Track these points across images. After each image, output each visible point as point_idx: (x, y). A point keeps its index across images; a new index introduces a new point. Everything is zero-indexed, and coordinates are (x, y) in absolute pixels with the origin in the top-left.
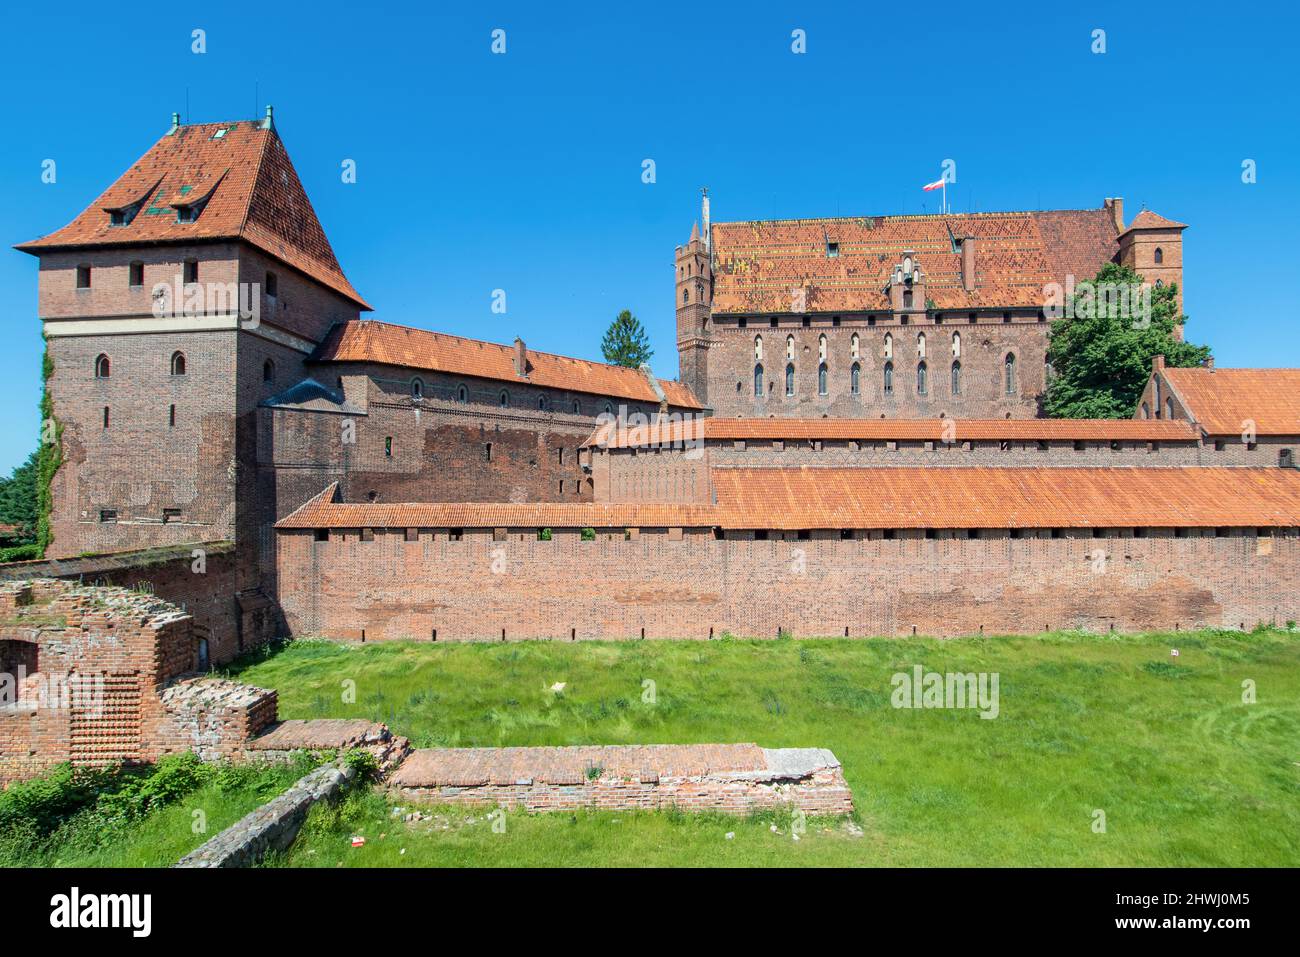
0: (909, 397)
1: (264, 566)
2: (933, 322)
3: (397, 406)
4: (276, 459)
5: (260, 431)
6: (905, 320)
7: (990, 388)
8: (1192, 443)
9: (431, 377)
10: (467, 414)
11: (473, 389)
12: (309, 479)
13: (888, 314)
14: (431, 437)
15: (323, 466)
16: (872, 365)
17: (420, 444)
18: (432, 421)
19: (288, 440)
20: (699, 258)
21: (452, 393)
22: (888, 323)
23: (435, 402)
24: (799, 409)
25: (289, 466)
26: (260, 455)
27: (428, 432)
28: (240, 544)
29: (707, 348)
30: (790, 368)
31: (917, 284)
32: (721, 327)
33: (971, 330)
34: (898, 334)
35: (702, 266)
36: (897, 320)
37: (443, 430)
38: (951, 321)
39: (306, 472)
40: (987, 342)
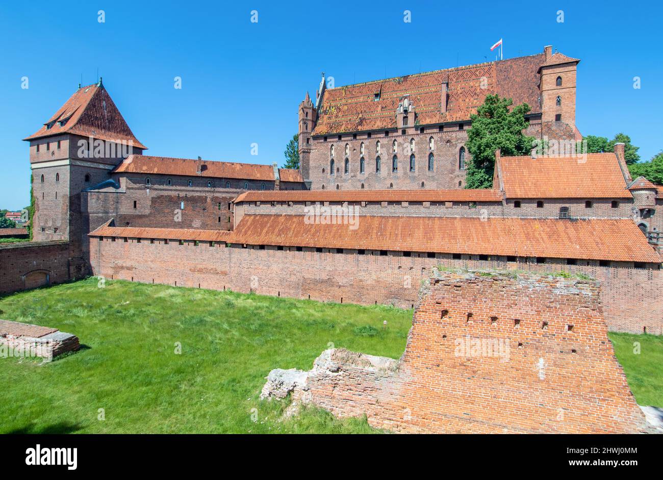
0: (405, 173)
1: (84, 249)
2: (419, 132)
3: (139, 189)
4: (89, 211)
5: (82, 200)
6: (404, 132)
7: (449, 167)
8: (499, 203)
9: (154, 176)
10: (171, 190)
11: (174, 180)
12: (102, 217)
13: (395, 130)
14: (154, 200)
15: (107, 213)
16: (386, 157)
17: (149, 203)
18: (155, 194)
19: (94, 203)
20: (304, 109)
21: (164, 182)
22: (395, 134)
23: (156, 186)
24: (350, 181)
25: (94, 213)
26: (82, 209)
27: (153, 198)
28: (72, 241)
29: (309, 153)
30: (347, 161)
31: (410, 112)
32: (316, 141)
33: (440, 135)
34: (400, 140)
35: (307, 113)
36: (400, 132)
37: (159, 197)
38: (429, 131)
39: (100, 215)
40: (448, 141)
